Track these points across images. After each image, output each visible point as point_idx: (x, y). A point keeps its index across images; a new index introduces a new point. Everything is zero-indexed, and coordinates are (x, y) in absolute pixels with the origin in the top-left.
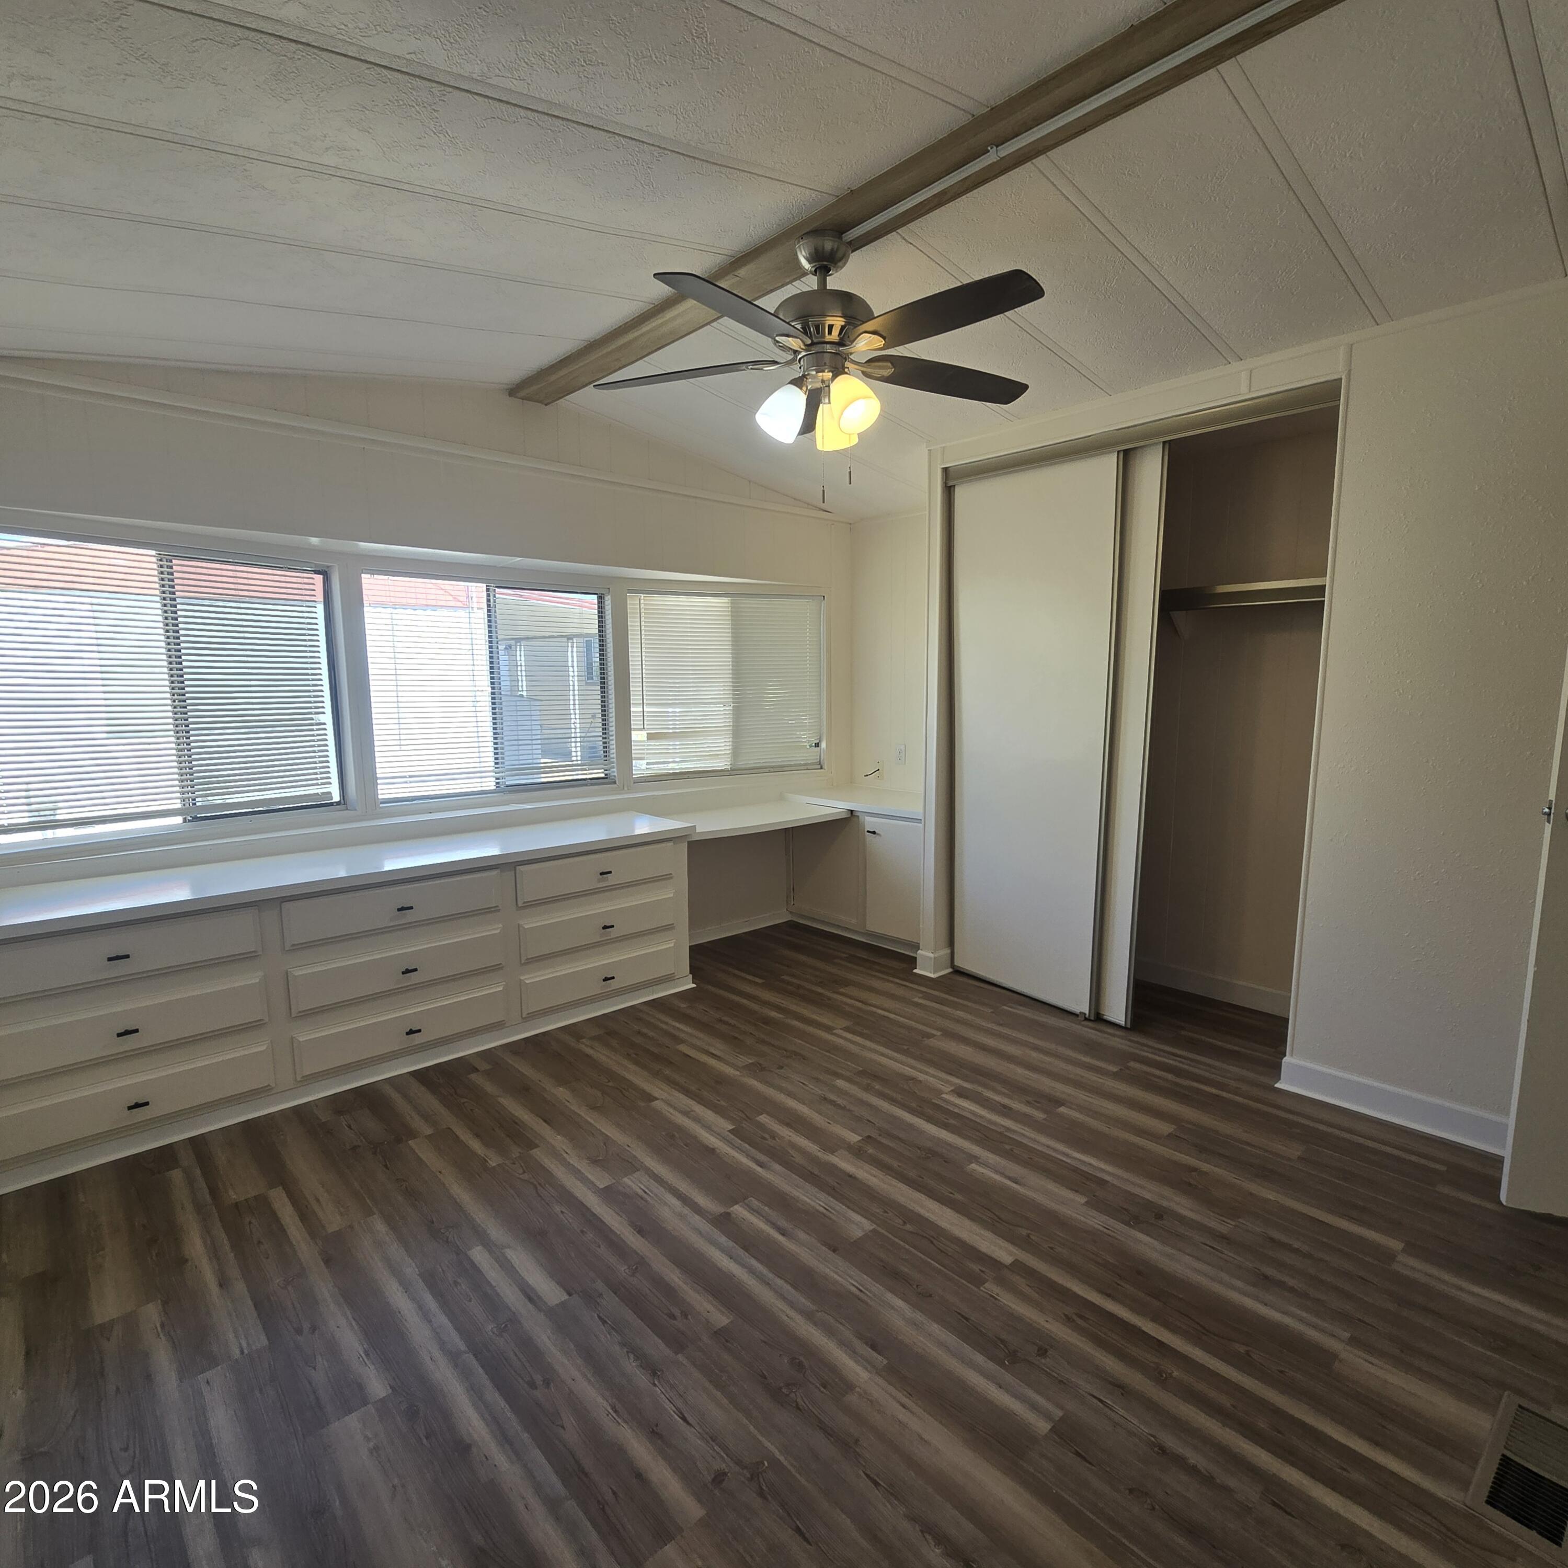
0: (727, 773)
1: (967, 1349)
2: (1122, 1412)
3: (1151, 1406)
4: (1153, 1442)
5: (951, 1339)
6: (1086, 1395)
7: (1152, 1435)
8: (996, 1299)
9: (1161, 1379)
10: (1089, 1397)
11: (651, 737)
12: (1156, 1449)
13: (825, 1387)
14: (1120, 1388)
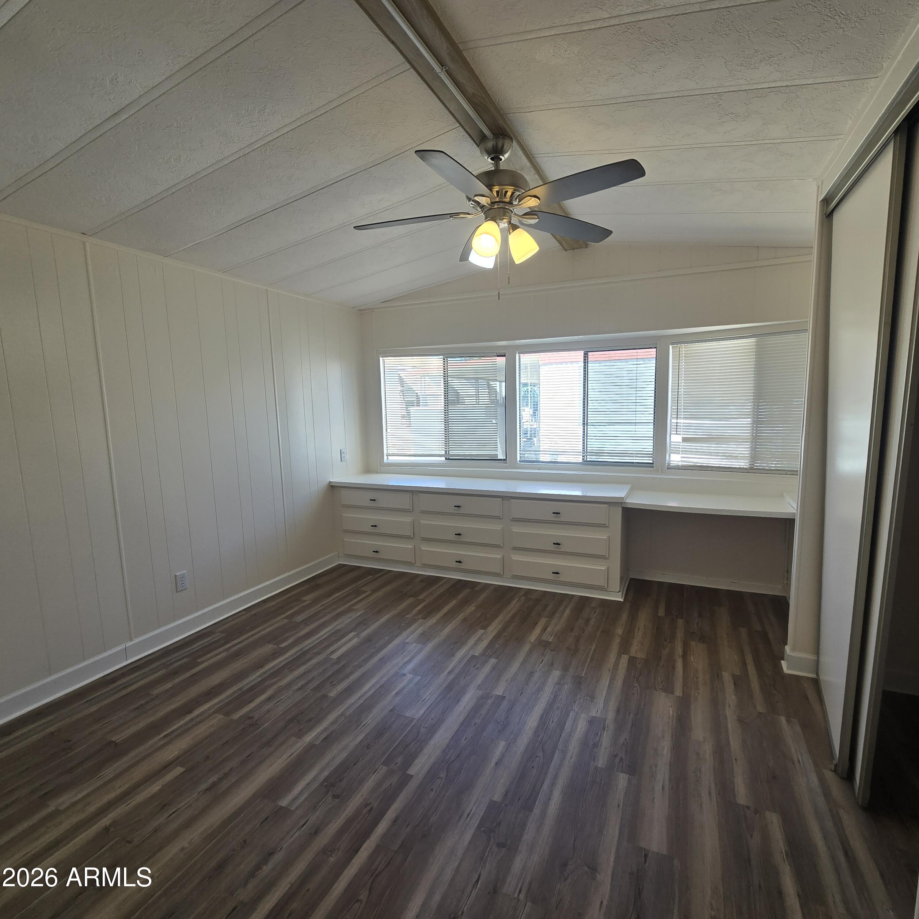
0: (746, 471)
1: (332, 769)
2: (297, 834)
3: (303, 847)
4: (277, 849)
5: (337, 761)
6: (308, 817)
7: (281, 848)
8: (374, 773)
9: (327, 851)
10: (307, 819)
11: (685, 440)
12: (272, 851)
13: (299, 730)
14: (316, 832)
